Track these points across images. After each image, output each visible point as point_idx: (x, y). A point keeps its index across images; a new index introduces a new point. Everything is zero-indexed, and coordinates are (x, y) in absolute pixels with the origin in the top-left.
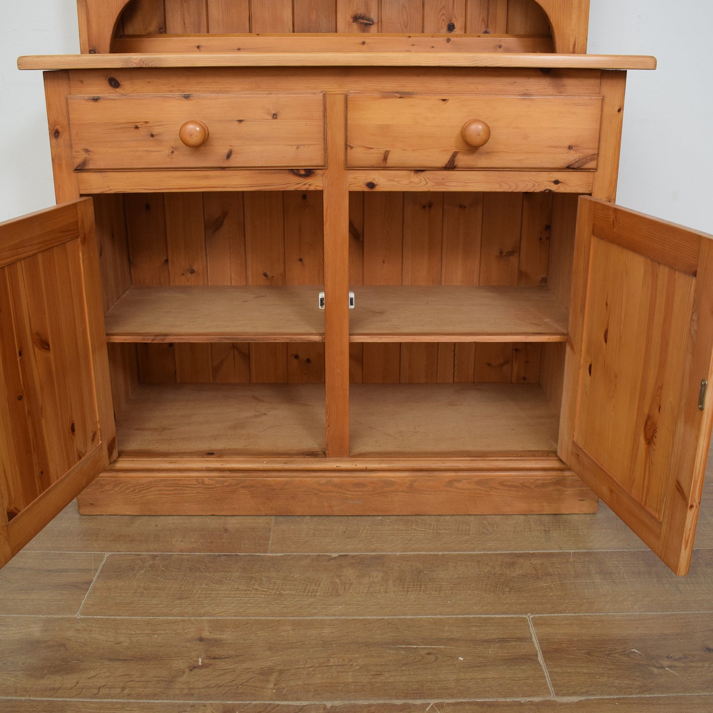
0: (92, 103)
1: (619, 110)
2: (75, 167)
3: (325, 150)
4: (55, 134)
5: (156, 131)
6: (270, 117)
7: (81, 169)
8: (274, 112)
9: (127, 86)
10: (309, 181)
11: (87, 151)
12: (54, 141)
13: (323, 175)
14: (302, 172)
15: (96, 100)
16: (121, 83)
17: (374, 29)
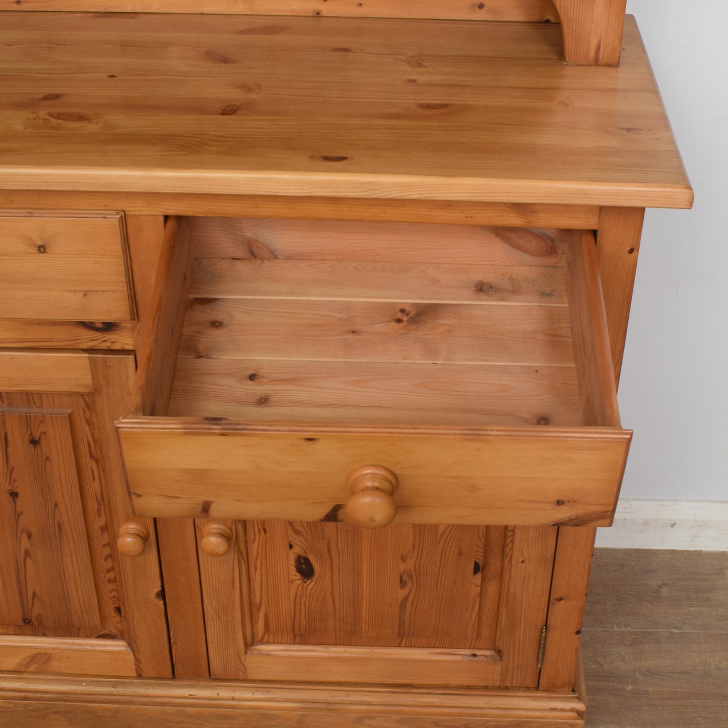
1: (631, 251)
6: (35, 250)
8: (40, 243)
10: (111, 336)
13: (133, 329)
14: (100, 325)
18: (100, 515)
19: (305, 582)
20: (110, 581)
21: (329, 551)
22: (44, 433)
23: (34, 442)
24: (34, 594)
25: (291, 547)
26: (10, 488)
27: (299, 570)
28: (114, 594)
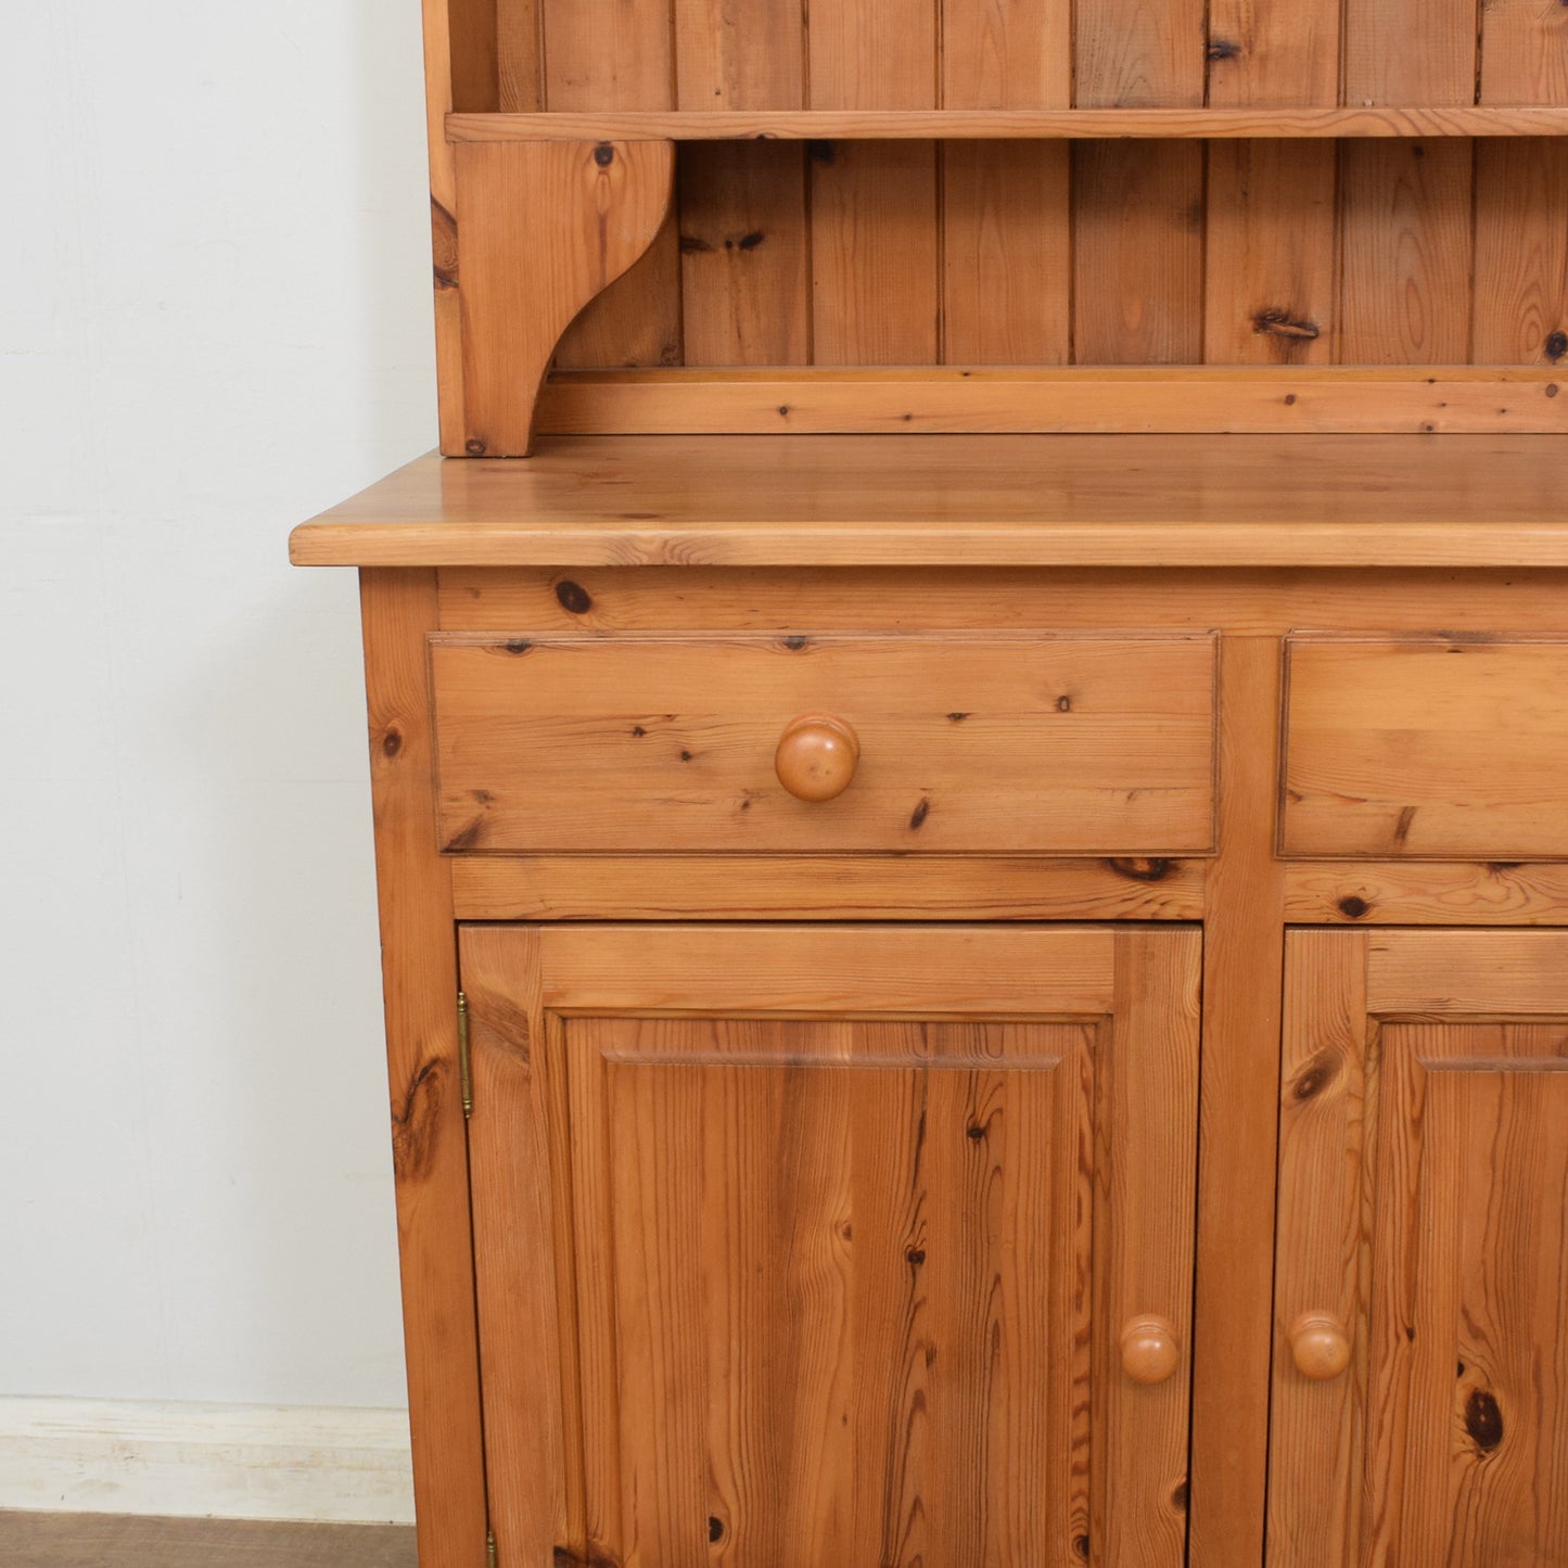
0: (505, 659)
2: (446, 843)
3: (1217, 801)
4: (387, 743)
5: (697, 741)
6: (1051, 708)
7: (465, 845)
8: (1061, 692)
9: (612, 607)
10: (1162, 891)
11: (483, 797)
12: (384, 762)
13: (1205, 875)
14: (1143, 867)
15: (517, 649)
16: (595, 599)
17: (1318, 350)
18: (1079, 1307)
19: (1482, 1457)
20: (1076, 1470)
21: (1537, 1377)
22: (1000, 1111)
23: (977, 1133)
24: (917, 1503)
25: (1461, 1369)
26: (910, 1241)
27: (1473, 1428)
28: (1081, 1502)
